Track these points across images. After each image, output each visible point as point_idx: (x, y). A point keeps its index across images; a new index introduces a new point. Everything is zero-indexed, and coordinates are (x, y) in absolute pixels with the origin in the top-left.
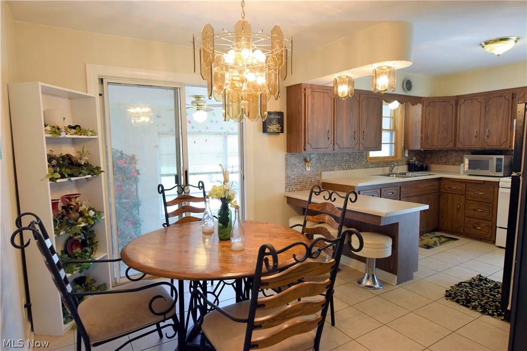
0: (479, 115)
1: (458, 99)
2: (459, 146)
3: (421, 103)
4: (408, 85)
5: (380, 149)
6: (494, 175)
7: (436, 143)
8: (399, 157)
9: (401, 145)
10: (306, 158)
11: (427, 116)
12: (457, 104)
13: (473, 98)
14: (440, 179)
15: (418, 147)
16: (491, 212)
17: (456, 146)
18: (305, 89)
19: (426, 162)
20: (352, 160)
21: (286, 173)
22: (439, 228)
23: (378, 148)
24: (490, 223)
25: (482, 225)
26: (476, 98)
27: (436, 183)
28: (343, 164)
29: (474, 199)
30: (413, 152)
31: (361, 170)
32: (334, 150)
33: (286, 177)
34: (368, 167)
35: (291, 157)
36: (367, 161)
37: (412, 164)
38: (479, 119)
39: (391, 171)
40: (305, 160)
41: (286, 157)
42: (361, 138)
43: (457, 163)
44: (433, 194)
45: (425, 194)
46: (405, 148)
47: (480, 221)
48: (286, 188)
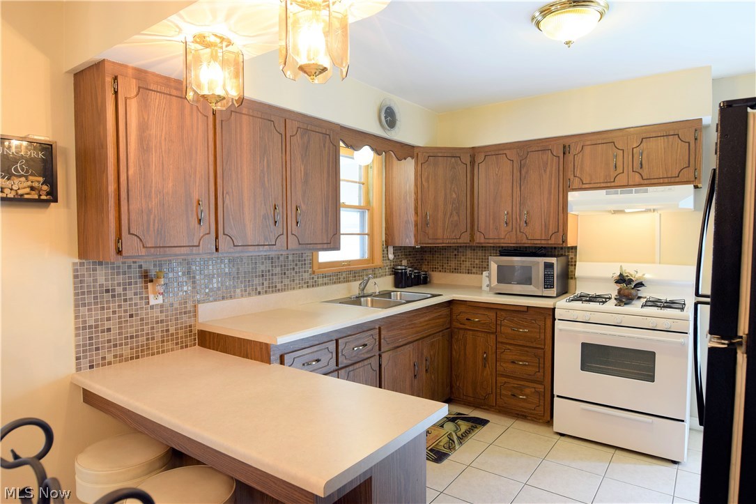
0: (511, 184)
1: (474, 153)
2: (479, 239)
3: (412, 158)
4: (390, 117)
5: (336, 247)
6: (541, 295)
7: (442, 235)
8: (378, 261)
9: (381, 237)
10: (146, 271)
11: (424, 183)
12: (473, 163)
13: (501, 152)
14: (451, 303)
15: (410, 241)
16: (541, 365)
17: (474, 240)
18: (116, 78)
19: (424, 268)
20: (278, 270)
21: (77, 317)
22: (452, 398)
23: (334, 245)
24: (540, 388)
25: (528, 391)
26: (505, 152)
27: (445, 311)
28: (256, 281)
29: (512, 342)
30: (402, 251)
31: (301, 290)
32: (217, 250)
33: (77, 329)
34: (315, 285)
35: (95, 270)
36: (314, 272)
37: (402, 273)
38: (510, 191)
39: (363, 290)
40: (146, 276)
41: (76, 270)
42: (292, 222)
43: (474, 270)
44: (441, 333)
45: (427, 337)
46: (387, 244)
47: (522, 383)
48: (78, 358)
